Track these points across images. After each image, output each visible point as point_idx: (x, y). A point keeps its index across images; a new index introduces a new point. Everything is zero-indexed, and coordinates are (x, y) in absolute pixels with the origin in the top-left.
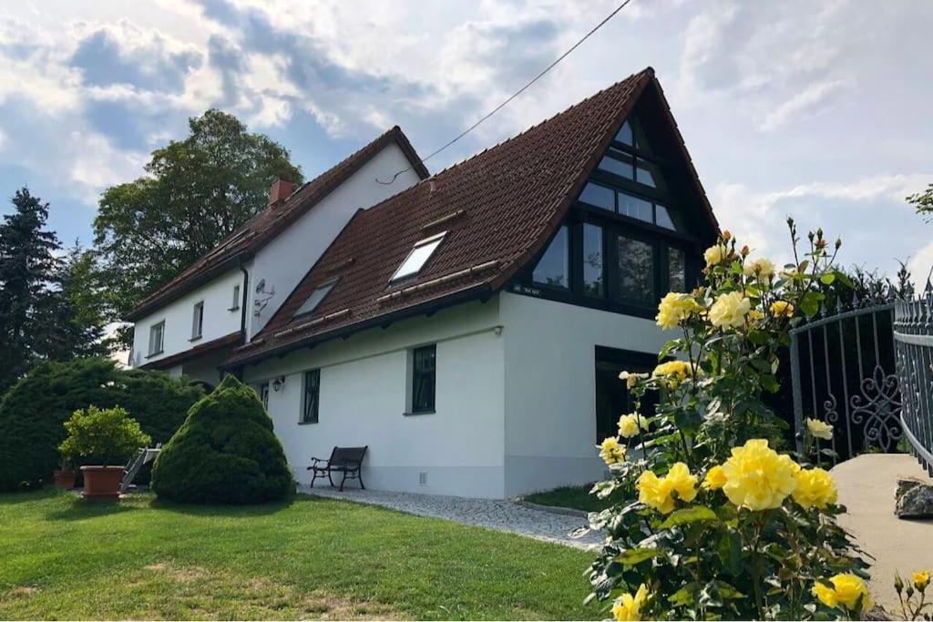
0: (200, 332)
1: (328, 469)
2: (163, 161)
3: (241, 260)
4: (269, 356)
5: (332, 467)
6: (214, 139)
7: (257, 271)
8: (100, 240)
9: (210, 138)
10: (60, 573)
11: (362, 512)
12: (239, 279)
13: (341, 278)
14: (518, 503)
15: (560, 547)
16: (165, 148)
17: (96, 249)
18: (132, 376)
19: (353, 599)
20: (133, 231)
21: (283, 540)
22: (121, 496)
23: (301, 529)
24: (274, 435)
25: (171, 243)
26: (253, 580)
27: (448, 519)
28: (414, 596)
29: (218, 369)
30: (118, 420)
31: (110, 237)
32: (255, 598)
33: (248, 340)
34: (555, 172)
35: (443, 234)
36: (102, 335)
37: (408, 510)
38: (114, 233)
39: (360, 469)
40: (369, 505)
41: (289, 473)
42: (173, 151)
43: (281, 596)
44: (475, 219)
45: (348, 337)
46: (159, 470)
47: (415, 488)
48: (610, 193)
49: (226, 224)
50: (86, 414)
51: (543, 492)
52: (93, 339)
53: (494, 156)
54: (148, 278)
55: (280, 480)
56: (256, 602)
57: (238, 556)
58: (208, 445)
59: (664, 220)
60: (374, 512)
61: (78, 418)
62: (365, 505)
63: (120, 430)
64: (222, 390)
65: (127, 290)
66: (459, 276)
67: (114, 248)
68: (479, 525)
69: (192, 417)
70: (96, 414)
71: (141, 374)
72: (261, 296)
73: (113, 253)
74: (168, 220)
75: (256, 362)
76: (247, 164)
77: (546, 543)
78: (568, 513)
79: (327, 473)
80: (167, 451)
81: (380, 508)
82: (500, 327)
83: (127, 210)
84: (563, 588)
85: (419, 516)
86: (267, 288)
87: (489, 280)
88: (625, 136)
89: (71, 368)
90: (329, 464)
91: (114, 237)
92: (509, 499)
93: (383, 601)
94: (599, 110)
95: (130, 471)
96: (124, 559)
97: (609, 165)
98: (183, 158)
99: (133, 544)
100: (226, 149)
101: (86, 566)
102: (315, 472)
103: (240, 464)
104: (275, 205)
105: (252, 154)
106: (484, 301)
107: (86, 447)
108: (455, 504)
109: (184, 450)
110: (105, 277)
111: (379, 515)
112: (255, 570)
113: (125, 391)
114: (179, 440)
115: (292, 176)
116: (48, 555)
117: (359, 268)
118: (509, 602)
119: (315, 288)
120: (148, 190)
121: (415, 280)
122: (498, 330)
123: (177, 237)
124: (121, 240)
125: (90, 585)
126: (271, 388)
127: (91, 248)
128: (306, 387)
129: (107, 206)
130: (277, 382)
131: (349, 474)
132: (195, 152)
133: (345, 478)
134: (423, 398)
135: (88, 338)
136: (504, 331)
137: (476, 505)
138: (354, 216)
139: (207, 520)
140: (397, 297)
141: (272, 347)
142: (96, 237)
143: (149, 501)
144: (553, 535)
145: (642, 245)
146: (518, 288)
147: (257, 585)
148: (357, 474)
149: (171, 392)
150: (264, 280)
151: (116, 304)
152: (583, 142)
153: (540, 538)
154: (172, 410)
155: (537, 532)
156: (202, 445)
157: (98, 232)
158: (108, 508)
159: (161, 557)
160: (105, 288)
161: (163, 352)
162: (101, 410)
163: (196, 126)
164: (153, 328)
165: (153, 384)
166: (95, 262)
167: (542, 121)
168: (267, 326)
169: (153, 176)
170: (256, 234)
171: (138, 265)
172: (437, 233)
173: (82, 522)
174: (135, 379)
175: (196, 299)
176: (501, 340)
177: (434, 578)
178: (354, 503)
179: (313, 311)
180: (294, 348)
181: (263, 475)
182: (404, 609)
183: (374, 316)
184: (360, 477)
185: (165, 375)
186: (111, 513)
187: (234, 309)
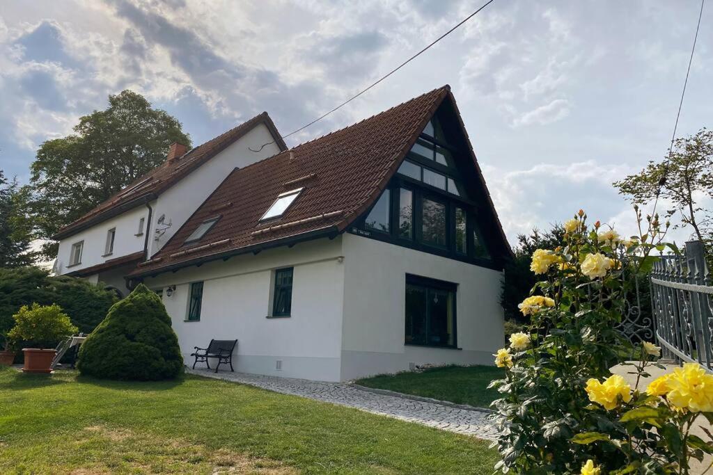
0: (111, 250)
1: (206, 356)
2: (88, 125)
3: (146, 200)
4: (166, 270)
5: (209, 354)
6: (127, 111)
7: (159, 208)
8: (35, 179)
9: (124, 110)
10: (21, 431)
11: (238, 389)
12: (145, 213)
13: (222, 216)
14: (350, 386)
15: (391, 419)
16: (90, 115)
17: (32, 185)
18: (61, 281)
19: (251, 456)
20: (61, 173)
21: (186, 410)
22: (52, 372)
23: (197, 401)
24: (172, 330)
25: (89, 183)
26: (171, 440)
27: (301, 396)
28: (296, 455)
29: (125, 278)
30: (54, 314)
31: (44, 178)
32: (175, 454)
33: (149, 258)
34: (381, 152)
35: (300, 189)
36: (28, 248)
37: (270, 388)
38: (46, 174)
39: (231, 356)
40: (242, 384)
41: (181, 358)
42: (96, 118)
43: (195, 453)
44: (323, 181)
45: (227, 259)
46: (84, 353)
47: (273, 372)
48: (418, 168)
49: (131, 172)
50: (30, 309)
51: (368, 377)
52: (21, 251)
53: (336, 138)
54: (70, 208)
55: (175, 364)
56: (176, 457)
57: (156, 421)
58: (122, 336)
59: (453, 189)
60: (246, 389)
61: (24, 312)
62: (238, 384)
63: (57, 322)
64: (135, 295)
65: (53, 216)
66: (314, 220)
67: (45, 185)
68: (327, 401)
69: (112, 314)
70: (38, 310)
71: (69, 280)
72: (161, 226)
73: (44, 188)
74: (89, 166)
75: (154, 274)
76: (149, 130)
77: (380, 416)
78: (388, 394)
79: (205, 359)
80: (91, 339)
81: (250, 386)
82: (342, 257)
83: (58, 158)
84: (403, 450)
85: (281, 393)
86: (165, 221)
87: (336, 224)
88: (429, 130)
89: (15, 273)
90: (207, 353)
91: (47, 177)
92: (344, 383)
93: (274, 458)
94: (412, 111)
95: (59, 352)
96: (68, 422)
97: (418, 149)
98: (103, 123)
99: (72, 410)
100: (135, 119)
101: (39, 427)
102: (197, 358)
103: (147, 351)
104: (172, 162)
105: (154, 123)
106: (331, 238)
107: (28, 333)
108: (304, 384)
109: (104, 339)
110: (37, 206)
111: (251, 392)
112: (171, 432)
113: (56, 292)
114: (101, 331)
115: (183, 141)
116: (8, 417)
117: (235, 209)
118: (367, 460)
119: (201, 223)
120: (75, 144)
121: (279, 220)
122: (340, 259)
123: (94, 179)
124: (51, 180)
125: (47, 442)
126: (165, 294)
127: (28, 184)
128: (192, 294)
129: (43, 154)
130: (170, 290)
131: (200, 359)
132: (112, 119)
133: (220, 363)
134: (281, 305)
135: (17, 250)
136: (345, 260)
137: (320, 386)
138: (232, 173)
139: (123, 393)
140: (267, 232)
141: (167, 264)
142: (32, 176)
143: (75, 377)
144: (382, 410)
145: (434, 204)
146: (355, 230)
147: (175, 444)
148: (229, 360)
149: (91, 295)
150: (164, 215)
151: (44, 226)
152: (401, 133)
153: (374, 412)
154: (91, 307)
155: (371, 408)
156: (118, 335)
157: (34, 173)
158: (43, 381)
159: (96, 420)
160: (37, 214)
161: (81, 263)
162: (41, 306)
163: (114, 102)
164: (74, 245)
165: (79, 288)
166: (30, 195)
167: (371, 116)
168: (163, 248)
169: (79, 135)
170: (160, 182)
171: (63, 198)
172: (295, 189)
173: (26, 391)
174: (65, 284)
175: (110, 226)
176: (342, 267)
177: (308, 441)
178: (231, 382)
179: (200, 239)
180: (185, 266)
181: (163, 359)
182: (291, 465)
183: (250, 245)
184: (230, 363)
185: (86, 281)
186: (47, 385)
187: (140, 235)
